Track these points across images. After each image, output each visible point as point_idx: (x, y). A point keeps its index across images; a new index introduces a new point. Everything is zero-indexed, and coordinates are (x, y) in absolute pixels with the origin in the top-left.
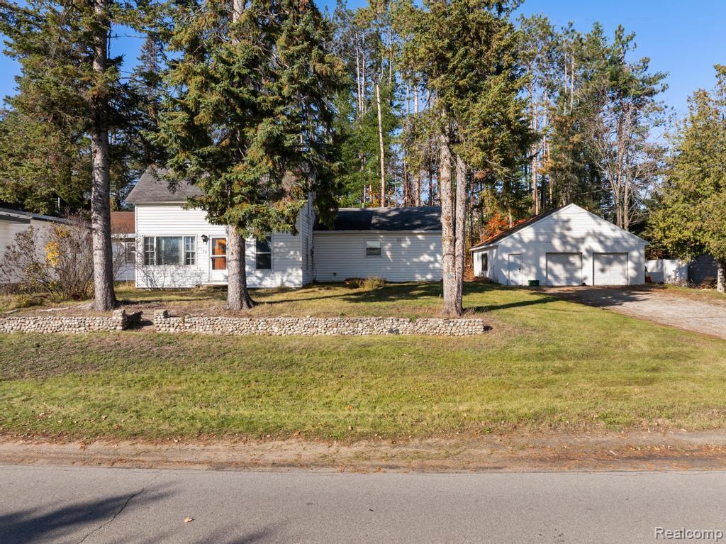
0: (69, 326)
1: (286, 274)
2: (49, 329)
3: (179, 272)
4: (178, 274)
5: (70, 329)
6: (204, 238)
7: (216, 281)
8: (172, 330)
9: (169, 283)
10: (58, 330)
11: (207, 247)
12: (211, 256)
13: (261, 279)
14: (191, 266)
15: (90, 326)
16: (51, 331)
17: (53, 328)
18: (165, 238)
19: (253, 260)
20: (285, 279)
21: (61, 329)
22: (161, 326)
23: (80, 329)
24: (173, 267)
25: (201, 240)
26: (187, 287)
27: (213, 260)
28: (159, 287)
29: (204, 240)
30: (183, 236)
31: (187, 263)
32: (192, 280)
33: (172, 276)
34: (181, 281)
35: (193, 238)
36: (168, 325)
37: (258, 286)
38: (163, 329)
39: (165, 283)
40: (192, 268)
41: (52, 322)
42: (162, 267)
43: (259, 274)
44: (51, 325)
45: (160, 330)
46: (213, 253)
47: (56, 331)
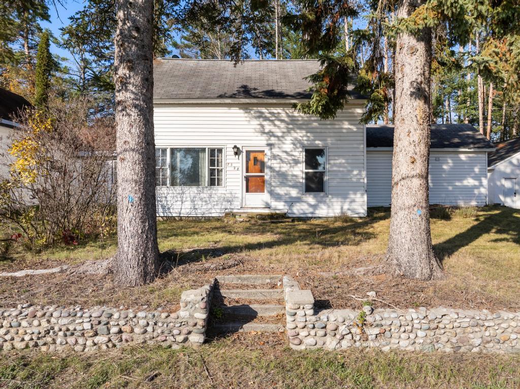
0: (68, 333)
1: (348, 200)
2: (17, 339)
3: (202, 195)
4: (201, 199)
5: (71, 340)
6: (236, 150)
7: (252, 208)
8: (331, 344)
9: (188, 211)
10: (40, 342)
11: (240, 163)
12: (245, 174)
13: (315, 207)
14: (216, 187)
15: (120, 332)
16: (22, 345)
17: (27, 338)
18: (180, 150)
19: (301, 180)
20: (346, 207)
21: (49, 339)
22: (303, 333)
23: (96, 339)
24: (194, 189)
25: (231, 152)
26: (214, 215)
27: (247, 179)
28: (174, 215)
29: (236, 154)
30: (207, 147)
31: (212, 183)
32: (219, 207)
33: (193, 201)
34: (205, 207)
35: (220, 151)
36: (321, 332)
37: (310, 215)
38: (310, 341)
39: (183, 211)
40: (219, 191)
41: (24, 323)
42: (178, 189)
43: (311, 199)
44: (21, 331)
45: (301, 343)
46: (247, 171)
47: (36, 345)
